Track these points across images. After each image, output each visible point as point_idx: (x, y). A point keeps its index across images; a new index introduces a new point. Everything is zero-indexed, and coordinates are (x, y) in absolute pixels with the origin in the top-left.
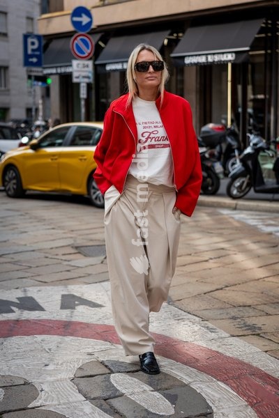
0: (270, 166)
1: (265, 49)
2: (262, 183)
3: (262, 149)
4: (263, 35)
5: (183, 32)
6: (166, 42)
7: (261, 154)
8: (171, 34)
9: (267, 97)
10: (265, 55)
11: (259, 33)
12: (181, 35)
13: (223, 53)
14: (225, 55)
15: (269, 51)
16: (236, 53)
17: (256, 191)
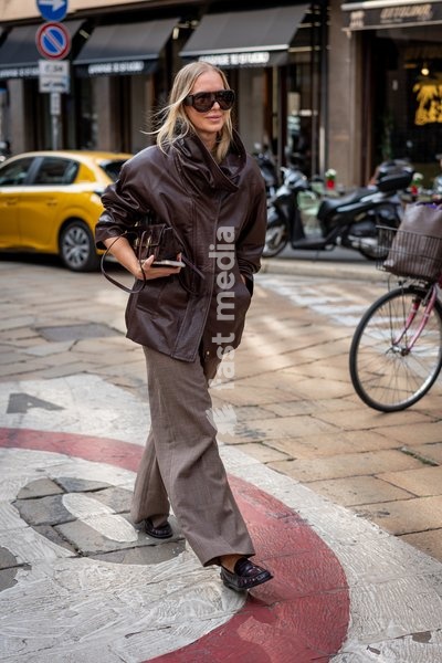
0: (314, 211)
1: (312, 45)
2: (302, 235)
3: (301, 189)
4: (308, 25)
5: (199, 19)
6: (176, 33)
7: (301, 194)
8: (182, 22)
9: (315, 113)
10: (312, 53)
11: (304, 21)
12: (194, 23)
13: (252, 52)
14: (255, 55)
15: (317, 48)
16: (270, 52)
17: (295, 248)
